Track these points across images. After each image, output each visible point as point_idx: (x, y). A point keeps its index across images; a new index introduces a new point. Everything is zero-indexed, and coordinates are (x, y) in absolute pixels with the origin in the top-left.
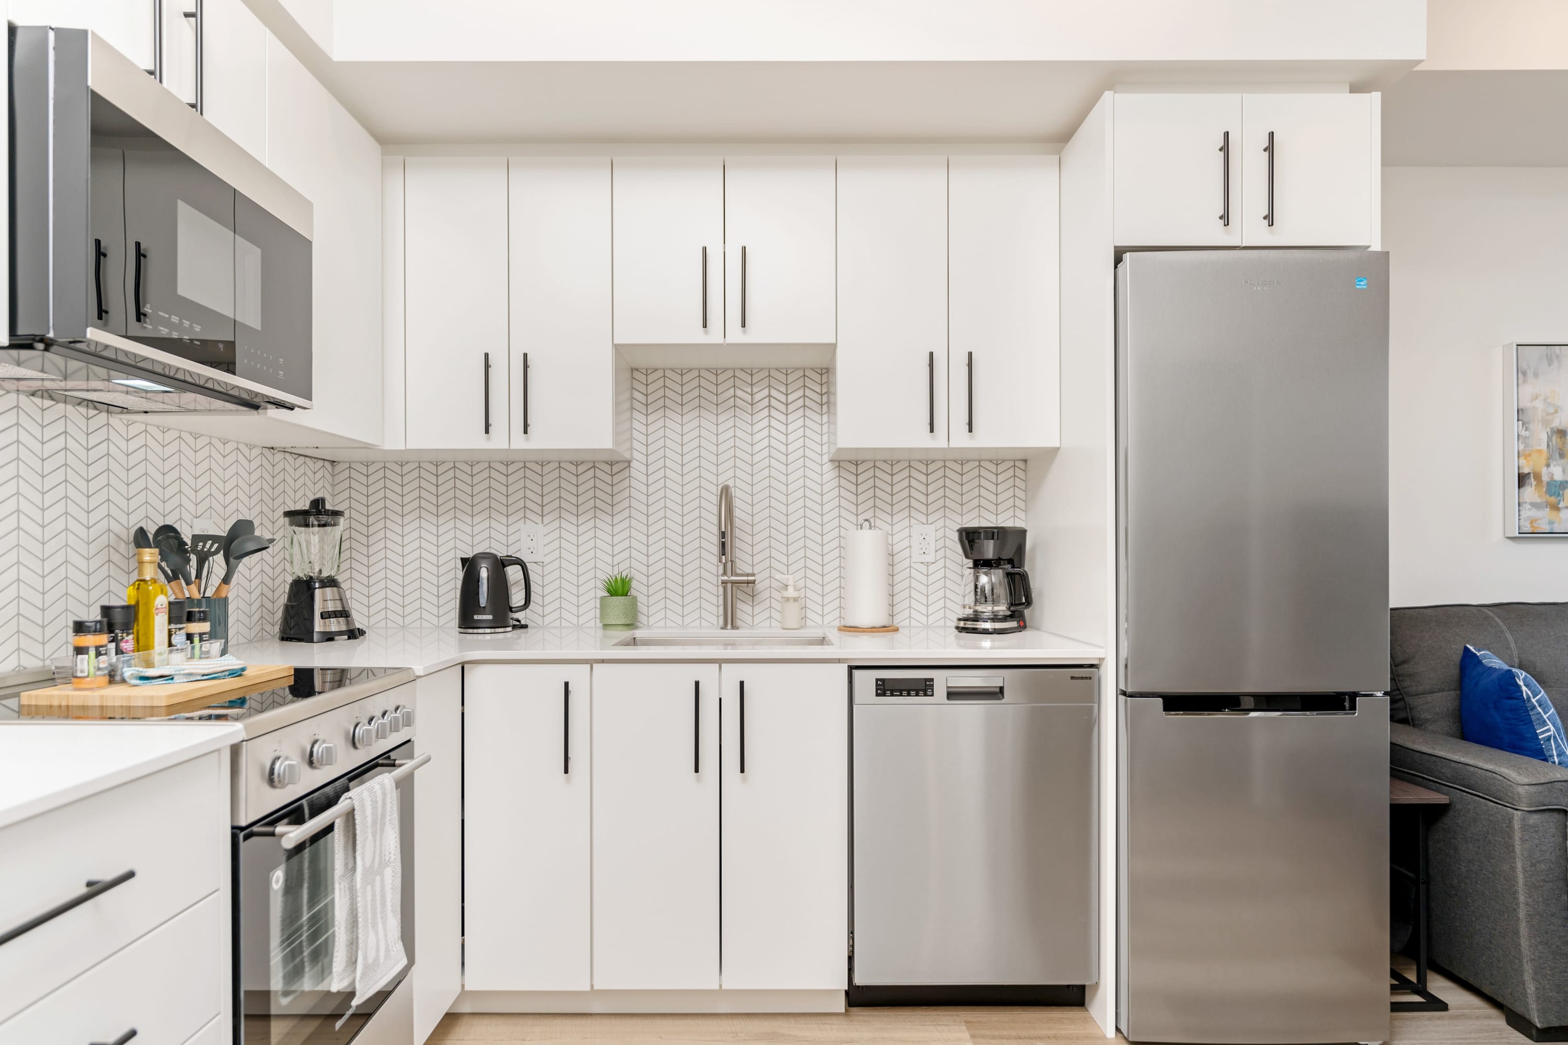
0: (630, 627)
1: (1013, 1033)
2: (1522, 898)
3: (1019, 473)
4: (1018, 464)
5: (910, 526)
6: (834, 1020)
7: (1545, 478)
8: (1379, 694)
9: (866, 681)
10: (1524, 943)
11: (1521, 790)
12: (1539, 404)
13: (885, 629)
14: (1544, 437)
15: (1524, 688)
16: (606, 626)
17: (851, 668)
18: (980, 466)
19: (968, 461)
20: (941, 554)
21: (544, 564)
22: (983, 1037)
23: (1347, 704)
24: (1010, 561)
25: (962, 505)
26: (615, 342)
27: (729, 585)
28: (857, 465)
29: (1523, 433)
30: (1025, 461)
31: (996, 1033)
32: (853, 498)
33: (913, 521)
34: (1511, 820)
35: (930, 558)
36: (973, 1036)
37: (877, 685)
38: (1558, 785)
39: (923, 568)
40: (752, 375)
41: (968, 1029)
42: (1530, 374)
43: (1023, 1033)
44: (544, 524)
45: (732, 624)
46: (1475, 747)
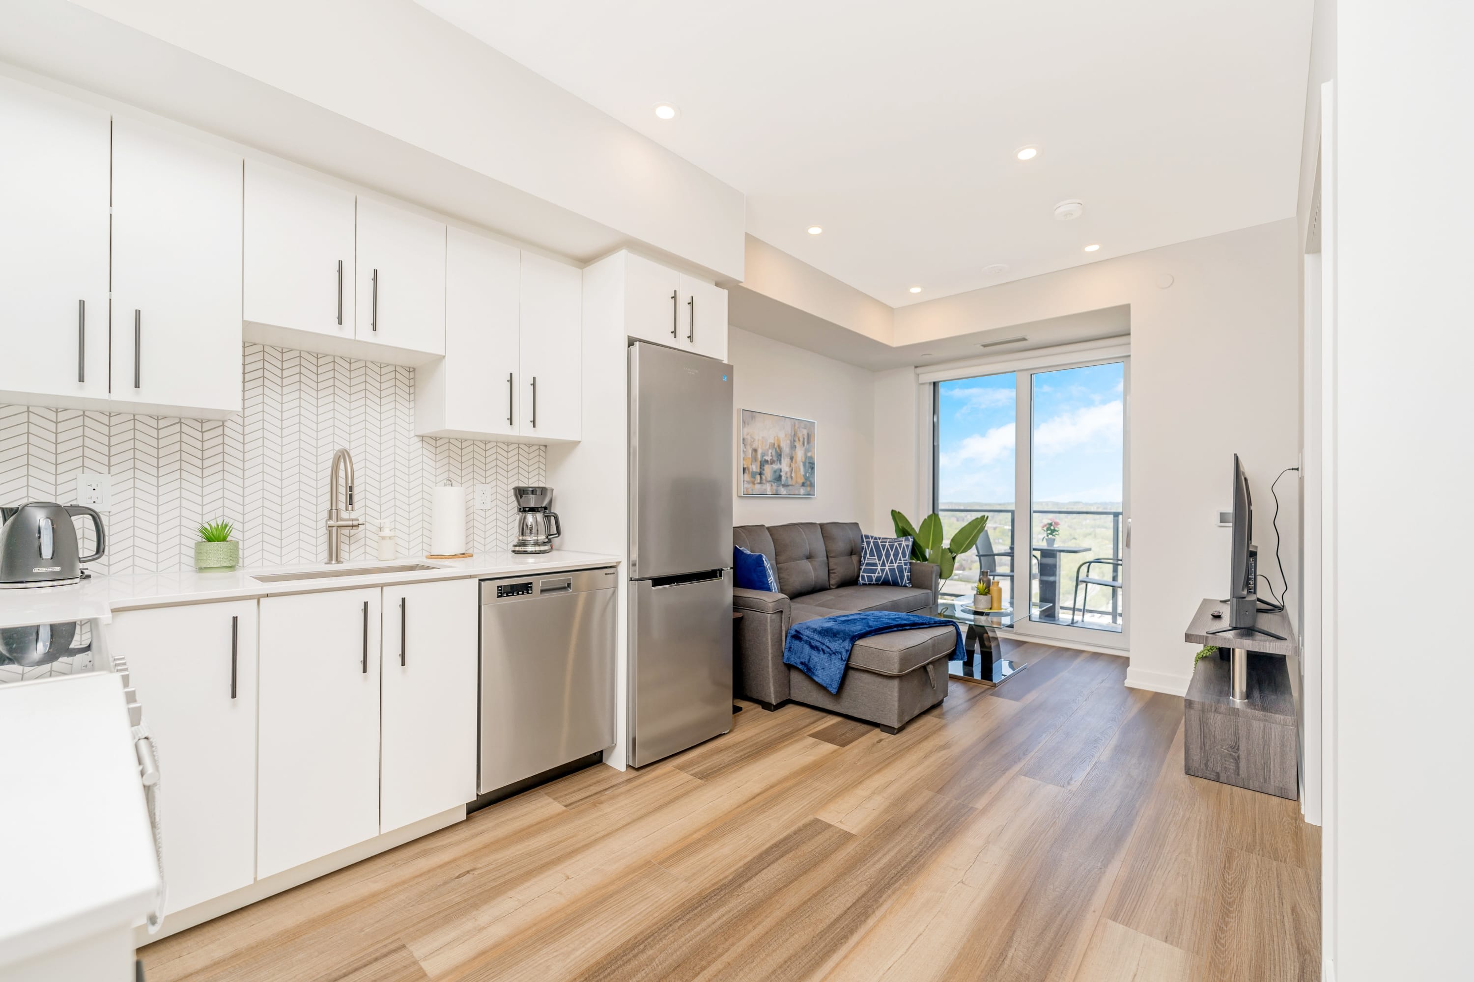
0: (232, 569)
1: (575, 788)
2: (770, 651)
3: (542, 453)
4: (541, 447)
5: (474, 485)
6: (462, 826)
7: (751, 470)
8: (729, 569)
9: (490, 588)
10: (770, 670)
11: (770, 605)
12: (749, 437)
13: (463, 555)
14: (750, 452)
15: (765, 562)
16: (201, 569)
17: (480, 580)
18: (519, 447)
19: (511, 444)
20: (494, 503)
21: (111, 514)
22: (561, 797)
23: (718, 575)
24: (545, 508)
25: (508, 472)
26: (244, 319)
27: (334, 529)
28: (436, 440)
29: (745, 450)
30: (546, 446)
31: (566, 792)
32: (433, 464)
33: (476, 481)
34: (767, 618)
35: (487, 507)
36: (555, 799)
37: (498, 590)
38: (780, 601)
39: (482, 514)
40: (350, 363)
41: (550, 797)
42: (746, 423)
43: (581, 786)
44: (112, 474)
45: (337, 560)
46: (749, 590)
